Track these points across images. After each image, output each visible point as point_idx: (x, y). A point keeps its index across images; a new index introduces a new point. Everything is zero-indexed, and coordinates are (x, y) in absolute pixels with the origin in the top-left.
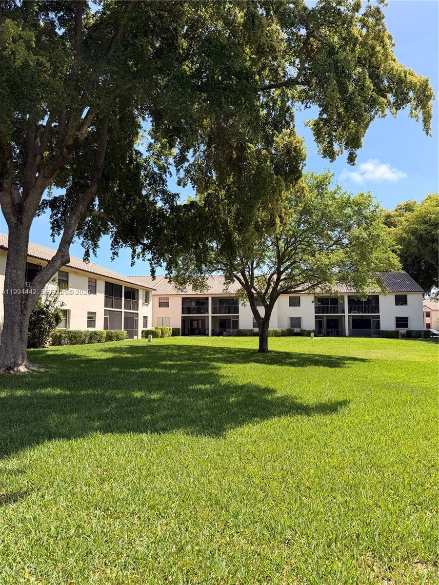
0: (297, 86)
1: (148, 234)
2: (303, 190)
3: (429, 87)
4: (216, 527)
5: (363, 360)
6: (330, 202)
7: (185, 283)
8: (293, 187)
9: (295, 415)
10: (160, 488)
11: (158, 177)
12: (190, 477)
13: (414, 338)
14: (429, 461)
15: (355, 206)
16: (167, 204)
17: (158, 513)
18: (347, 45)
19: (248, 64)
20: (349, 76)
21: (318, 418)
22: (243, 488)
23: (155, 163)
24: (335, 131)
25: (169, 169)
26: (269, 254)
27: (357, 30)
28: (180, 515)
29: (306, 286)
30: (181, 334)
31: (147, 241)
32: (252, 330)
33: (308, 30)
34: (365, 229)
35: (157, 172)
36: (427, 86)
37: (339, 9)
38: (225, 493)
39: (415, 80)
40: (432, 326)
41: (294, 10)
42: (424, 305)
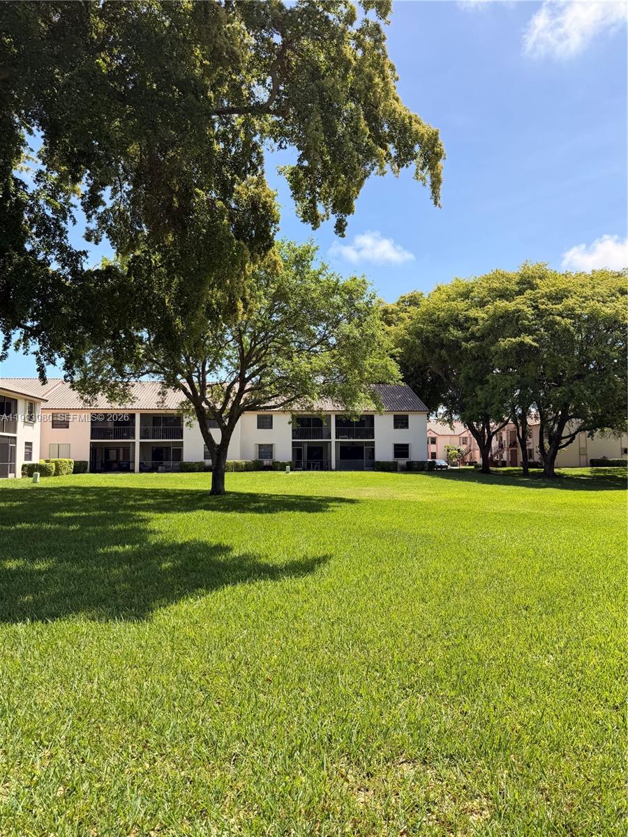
0: (268, 115)
1: (33, 313)
2: (275, 265)
3: (439, 142)
4: (130, 751)
5: (352, 501)
6: (313, 286)
7: (95, 391)
8: (262, 260)
9: (256, 580)
10: (43, 703)
11: (53, 224)
12: (93, 683)
13: (416, 470)
14: (425, 631)
15: (346, 293)
16: (67, 268)
17: (37, 742)
18: (337, 69)
19: (198, 71)
20: (338, 113)
21: (288, 582)
22: (175, 690)
23: (47, 202)
24: (320, 186)
25: (70, 212)
26: (228, 353)
27: (349, 49)
28: (73, 740)
29: (279, 400)
30: (88, 470)
31: (32, 324)
32: (201, 464)
33: (285, 39)
34: (358, 326)
35: (51, 216)
36: (436, 140)
37: (327, 17)
38: (146, 700)
39: (422, 131)
40: (438, 455)
41: (265, 6)
42: (428, 428)
